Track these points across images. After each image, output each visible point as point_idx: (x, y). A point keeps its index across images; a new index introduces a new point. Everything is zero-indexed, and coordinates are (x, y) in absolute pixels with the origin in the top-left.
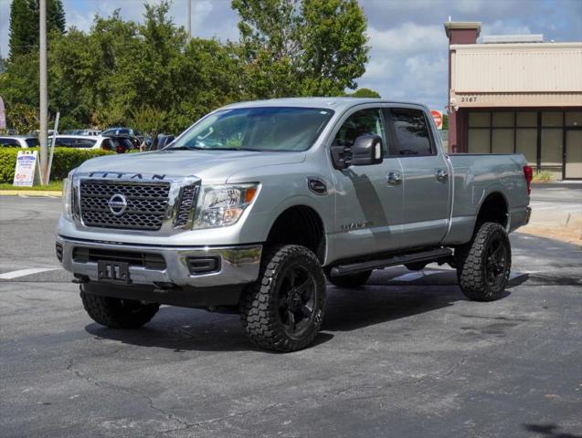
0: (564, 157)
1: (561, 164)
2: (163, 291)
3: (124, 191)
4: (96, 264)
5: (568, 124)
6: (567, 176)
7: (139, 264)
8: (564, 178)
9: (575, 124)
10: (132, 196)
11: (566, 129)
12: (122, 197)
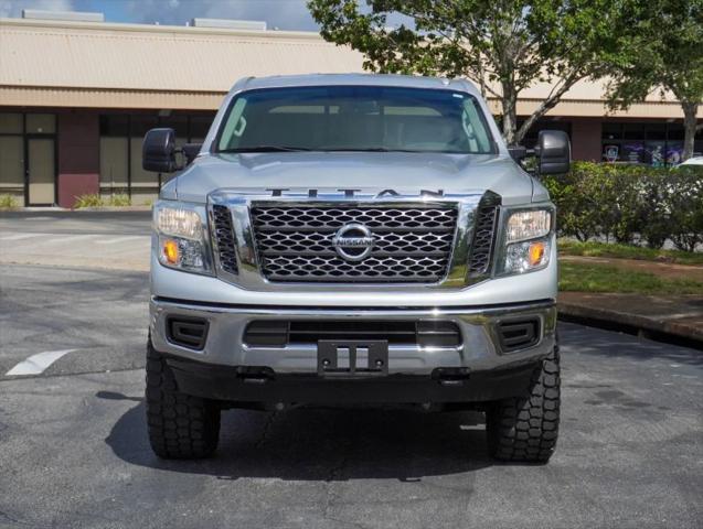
0: (27, 175)
1: (22, 185)
2: (456, 382)
3: (364, 219)
4: (314, 348)
5: (30, 130)
6: (31, 202)
7: (411, 340)
8: (27, 204)
9: (40, 130)
10: (383, 226)
11: (27, 137)
12: (362, 228)
